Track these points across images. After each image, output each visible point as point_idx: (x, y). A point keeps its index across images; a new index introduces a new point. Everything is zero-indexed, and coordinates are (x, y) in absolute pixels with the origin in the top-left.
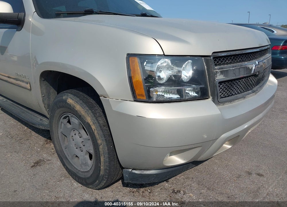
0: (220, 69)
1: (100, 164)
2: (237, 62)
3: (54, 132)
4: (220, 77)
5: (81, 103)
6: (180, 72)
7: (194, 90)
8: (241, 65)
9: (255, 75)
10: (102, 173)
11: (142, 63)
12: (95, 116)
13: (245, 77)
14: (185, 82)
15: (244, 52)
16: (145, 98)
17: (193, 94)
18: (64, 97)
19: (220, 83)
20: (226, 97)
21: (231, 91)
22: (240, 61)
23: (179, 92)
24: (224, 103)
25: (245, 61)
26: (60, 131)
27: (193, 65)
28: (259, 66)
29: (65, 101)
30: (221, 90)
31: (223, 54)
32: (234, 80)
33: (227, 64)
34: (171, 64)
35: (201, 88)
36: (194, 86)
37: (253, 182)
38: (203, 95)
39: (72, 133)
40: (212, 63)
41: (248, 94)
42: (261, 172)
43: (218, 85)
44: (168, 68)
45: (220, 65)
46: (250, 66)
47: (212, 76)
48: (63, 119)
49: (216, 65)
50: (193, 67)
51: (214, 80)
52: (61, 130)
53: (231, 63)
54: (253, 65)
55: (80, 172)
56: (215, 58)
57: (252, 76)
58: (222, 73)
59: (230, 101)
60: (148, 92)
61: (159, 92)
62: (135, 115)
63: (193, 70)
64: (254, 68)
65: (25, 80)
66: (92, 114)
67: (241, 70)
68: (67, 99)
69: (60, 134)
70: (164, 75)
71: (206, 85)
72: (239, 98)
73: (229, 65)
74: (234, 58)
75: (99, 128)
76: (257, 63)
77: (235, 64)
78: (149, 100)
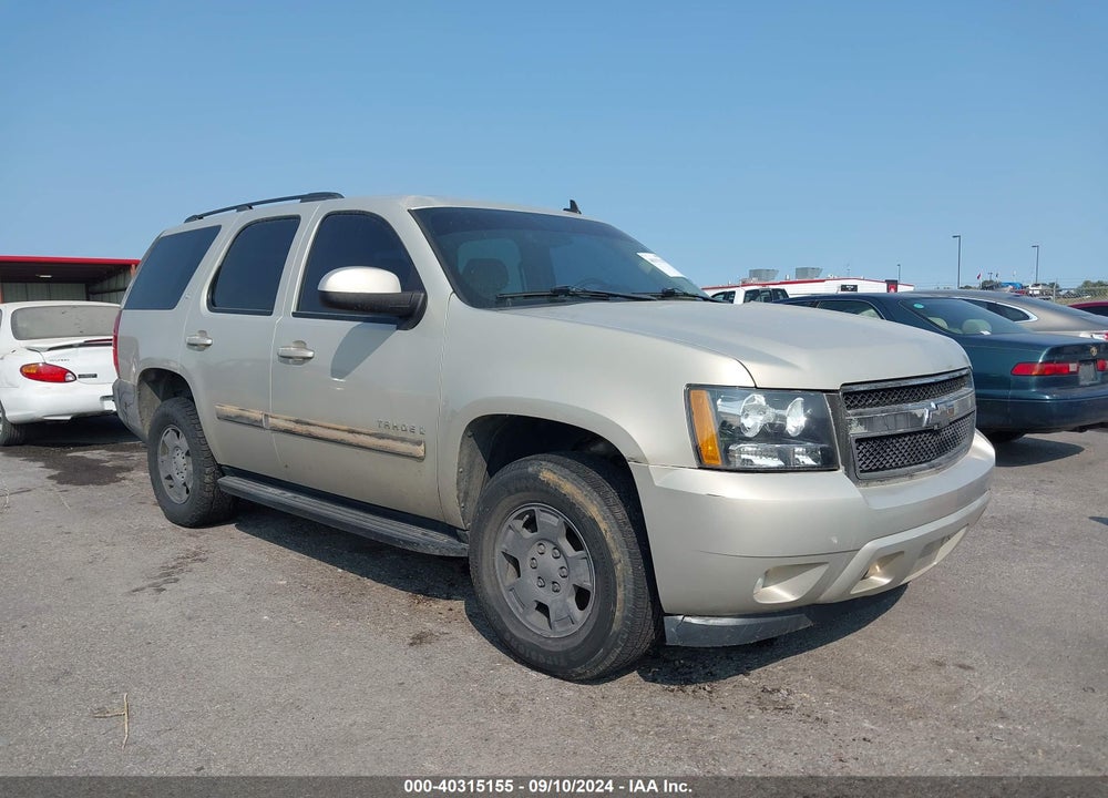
0: (856, 415)
1: (615, 605)
2: (891, 403)
3: (485, 553)
4: (857, 430)
5: (574, 479)
6: (784, 418)
7: (810, 453)
8: (899, 410)
9: (930, 431)
10: (615, 627)
11: (714, 401)
12: (607, 505)
13: (910, 434)
14: (792, 438)
15: (903, 384)
16: (719, 463)
17: (809, 461)
18: (530, 469)
19: (860, 441)
20: (871, 470)
21: (881, 459)
22: (896, 402)
23: (781, 455)
24: (868, 481)
25: (907, 401)
26: (501, 546)
27: (805, 406)
28: (938, 413)
29: (535, 477)
30: (860, 455)
31: (862, 388)
32: (887, 437)
33: (871, 405)
34: (764, 403)
35: (822, 449)
36: (809, 444)
37: (948, 679)
38: (827, 463)
39: (534, 551)
40: (841, 403)
41: (921, 470)
42: (967, 662)
43: (854, 445)
44: (760, 410)
45: (856, 406)
46: (919, 413)
47: (843, 427)
48: (515, 518)
49: (849, 407)
50: (805, 411)
51: (847, 436)
52: (504, 546)
53: (877, 404)
54: (925, 411)
55: (550, 641)
56: (847, 395)
57: (925, 431)
58: (861, 422)
59: (881, 480)
60: (726, 452)
61: (747, 452)
62: (704, 493)
63: (807, 415)
64: (926, 417)
65: (409, 436)
66: (599, 499)
67: (898, 418)
68: (540, 472)
69: (498, 556)
70: (753, 423)
71: (832, 443)
72: (900, 476)
73: (875, 408)
74: (883, 395)
75: (616, 526)
76: (933, 405)
77: (886, 407)
78: (727, 466)
